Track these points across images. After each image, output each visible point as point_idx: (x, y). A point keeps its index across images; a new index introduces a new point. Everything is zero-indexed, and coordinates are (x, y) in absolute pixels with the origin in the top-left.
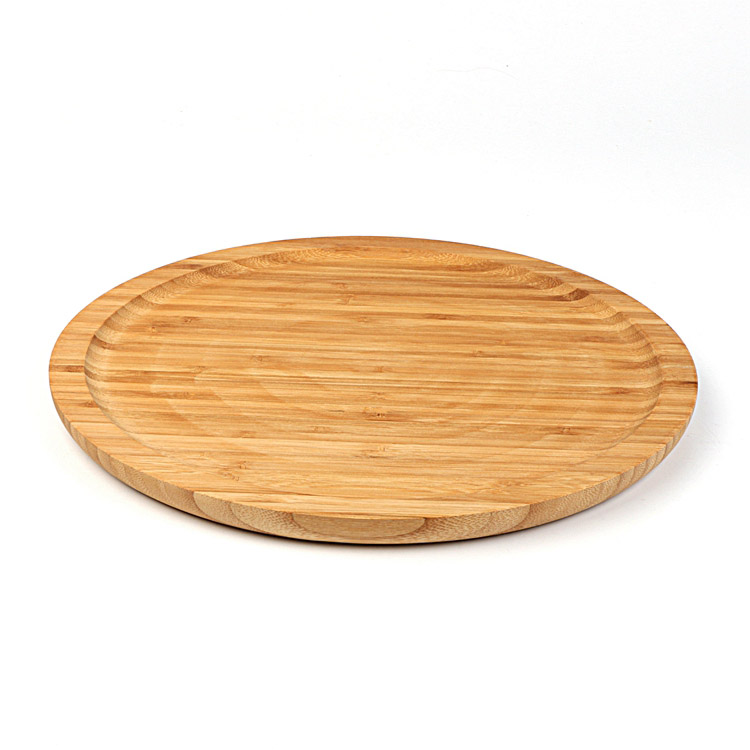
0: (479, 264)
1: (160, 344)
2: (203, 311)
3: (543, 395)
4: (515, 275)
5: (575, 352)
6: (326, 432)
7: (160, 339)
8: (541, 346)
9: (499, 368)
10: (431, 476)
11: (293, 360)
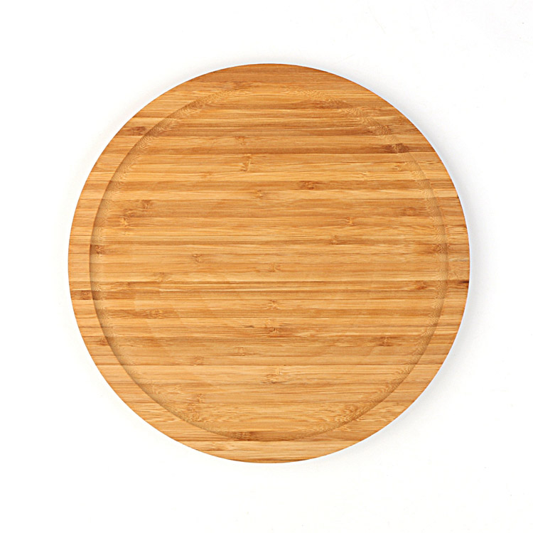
0: (336, 102)
1: (131, 243)
2: (153, 190)
3: (375, 296)
4: (360, 116)
5: (396, 232)
6: (245, 354)
7: (130, 235)
8: (376, 225)
9: (347, 259)
10: (307, 402)
11: (218, 259)
